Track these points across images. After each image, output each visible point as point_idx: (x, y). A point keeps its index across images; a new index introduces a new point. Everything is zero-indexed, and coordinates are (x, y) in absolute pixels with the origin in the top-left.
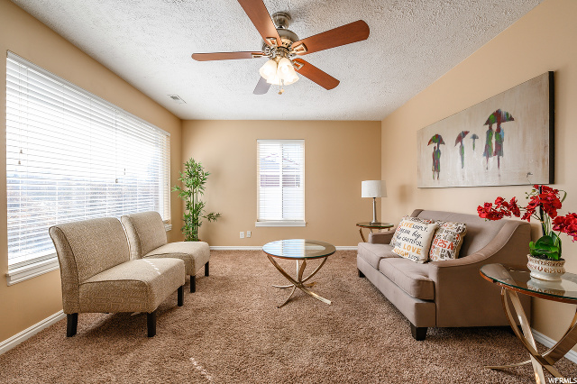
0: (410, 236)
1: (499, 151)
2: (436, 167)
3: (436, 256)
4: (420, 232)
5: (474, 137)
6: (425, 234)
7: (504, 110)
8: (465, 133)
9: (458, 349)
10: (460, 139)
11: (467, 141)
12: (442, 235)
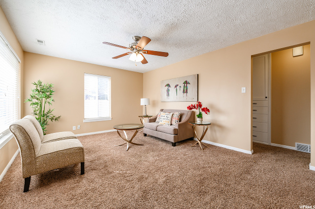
0: (165, 118)
1: (187, 92)
2: (168, 95)
3: (173, 123)
4: (168, 116)
5: (180, 87)
6: (170, 116)
7: (188, 81)
8: (178, 85)
9: (182, 146)
10: (176, 86)
11: (178, 87)
12: (175, 116)
